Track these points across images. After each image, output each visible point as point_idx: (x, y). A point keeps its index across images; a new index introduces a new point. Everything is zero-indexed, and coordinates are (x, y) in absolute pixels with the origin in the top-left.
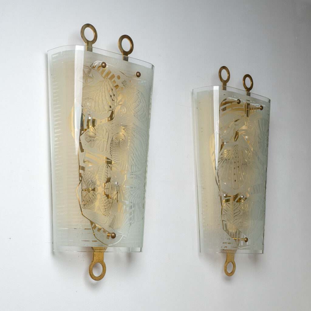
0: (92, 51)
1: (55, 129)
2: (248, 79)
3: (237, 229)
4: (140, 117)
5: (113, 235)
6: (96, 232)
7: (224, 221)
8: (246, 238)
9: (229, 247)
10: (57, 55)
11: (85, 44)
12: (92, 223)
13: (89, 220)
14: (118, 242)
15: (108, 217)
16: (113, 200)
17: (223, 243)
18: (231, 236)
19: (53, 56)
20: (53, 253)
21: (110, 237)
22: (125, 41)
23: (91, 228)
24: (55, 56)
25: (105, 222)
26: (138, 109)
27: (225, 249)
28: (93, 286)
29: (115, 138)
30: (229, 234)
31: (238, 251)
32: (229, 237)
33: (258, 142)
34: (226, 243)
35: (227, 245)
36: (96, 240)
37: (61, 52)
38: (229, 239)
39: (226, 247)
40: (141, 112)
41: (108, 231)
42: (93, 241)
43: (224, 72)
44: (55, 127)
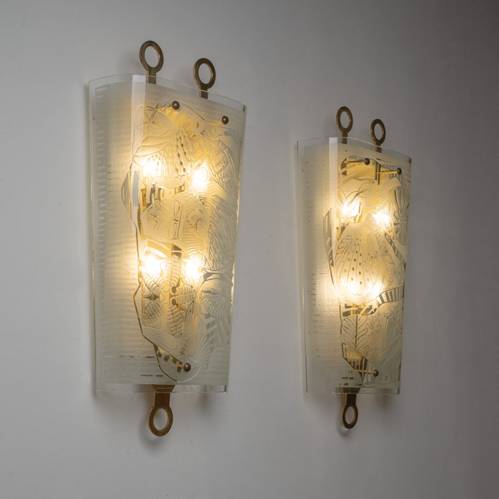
0: (155, 84)
1: (99, 203)
2: (378, 126)
3: (363, 357)
4: (226, 185)
5: (187, 366)
6: (163, 363)
7: (345, 344)
8: (376, 370)
9: (352, 384)
10: (105, 88)
11: (146, 72)
12: (156, 348)
13: (153, 343)
14: (193, 377)
15: (180, 338)
16: (187, 312)
17: (343, 378)
18: (354, 367)
19: (98, 90)
20: (95, 394)
21: (182, 370)
22: (204, 67)
23: (155, 355)
24: (101, 90)
25: (175, 347)
26: (224, 174)
27: (346, 386)
28: (152, 445)
29: (190, 218)
30: (351, 365)
31: (362, 390)
32: (352, 369)
33: (394, 224)
34: (347, 378)
35: (349, 381)
36: (162, 374)
37: (110, 84)
38: (351, 372)
39: (347, 384)
40: (228, 177)
41: (179, 360)
42: (157, 376)
43: (344, 115)
44: (100, 200)
